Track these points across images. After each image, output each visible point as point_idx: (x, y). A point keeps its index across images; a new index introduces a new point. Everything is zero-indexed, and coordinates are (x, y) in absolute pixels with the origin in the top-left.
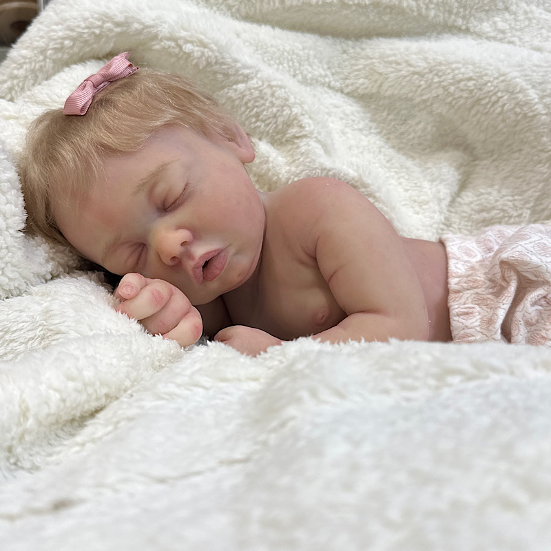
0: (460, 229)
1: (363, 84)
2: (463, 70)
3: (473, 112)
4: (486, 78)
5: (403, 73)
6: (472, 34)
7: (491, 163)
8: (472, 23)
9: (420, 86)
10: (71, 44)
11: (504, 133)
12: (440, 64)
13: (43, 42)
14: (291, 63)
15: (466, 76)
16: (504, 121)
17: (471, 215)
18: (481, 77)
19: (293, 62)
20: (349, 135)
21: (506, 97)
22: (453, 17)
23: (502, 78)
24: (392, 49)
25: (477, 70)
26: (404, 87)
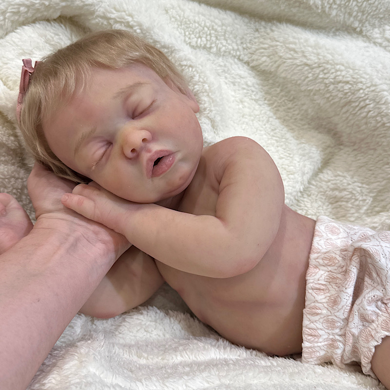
0: (316, 200)
1: (265, 62)
2: (343, 73)
3: (344, 110)
4: (360, 85)
5: (298, 62)
6: (363, 36)
7: (352, 151)
8: (366, 27)
9: (308, 77)
10: (26, 10)
11: (365, 133)
12: (327, 63)
13: (4, 6)
14: (208, 37)
15: (345, 79)
16: (366, 123)
17: (326, 191)
18: (356, 83)
19: (211, 37)
20: (246, 104)
21: (372, 106)
22: (352, 19)
23: (372, 88)
24: (294, 38)
25: (355, 76)
26: (295, 74)
